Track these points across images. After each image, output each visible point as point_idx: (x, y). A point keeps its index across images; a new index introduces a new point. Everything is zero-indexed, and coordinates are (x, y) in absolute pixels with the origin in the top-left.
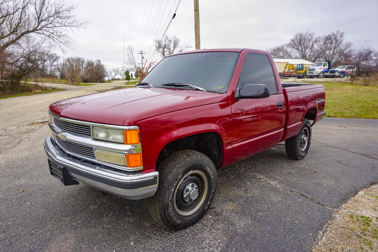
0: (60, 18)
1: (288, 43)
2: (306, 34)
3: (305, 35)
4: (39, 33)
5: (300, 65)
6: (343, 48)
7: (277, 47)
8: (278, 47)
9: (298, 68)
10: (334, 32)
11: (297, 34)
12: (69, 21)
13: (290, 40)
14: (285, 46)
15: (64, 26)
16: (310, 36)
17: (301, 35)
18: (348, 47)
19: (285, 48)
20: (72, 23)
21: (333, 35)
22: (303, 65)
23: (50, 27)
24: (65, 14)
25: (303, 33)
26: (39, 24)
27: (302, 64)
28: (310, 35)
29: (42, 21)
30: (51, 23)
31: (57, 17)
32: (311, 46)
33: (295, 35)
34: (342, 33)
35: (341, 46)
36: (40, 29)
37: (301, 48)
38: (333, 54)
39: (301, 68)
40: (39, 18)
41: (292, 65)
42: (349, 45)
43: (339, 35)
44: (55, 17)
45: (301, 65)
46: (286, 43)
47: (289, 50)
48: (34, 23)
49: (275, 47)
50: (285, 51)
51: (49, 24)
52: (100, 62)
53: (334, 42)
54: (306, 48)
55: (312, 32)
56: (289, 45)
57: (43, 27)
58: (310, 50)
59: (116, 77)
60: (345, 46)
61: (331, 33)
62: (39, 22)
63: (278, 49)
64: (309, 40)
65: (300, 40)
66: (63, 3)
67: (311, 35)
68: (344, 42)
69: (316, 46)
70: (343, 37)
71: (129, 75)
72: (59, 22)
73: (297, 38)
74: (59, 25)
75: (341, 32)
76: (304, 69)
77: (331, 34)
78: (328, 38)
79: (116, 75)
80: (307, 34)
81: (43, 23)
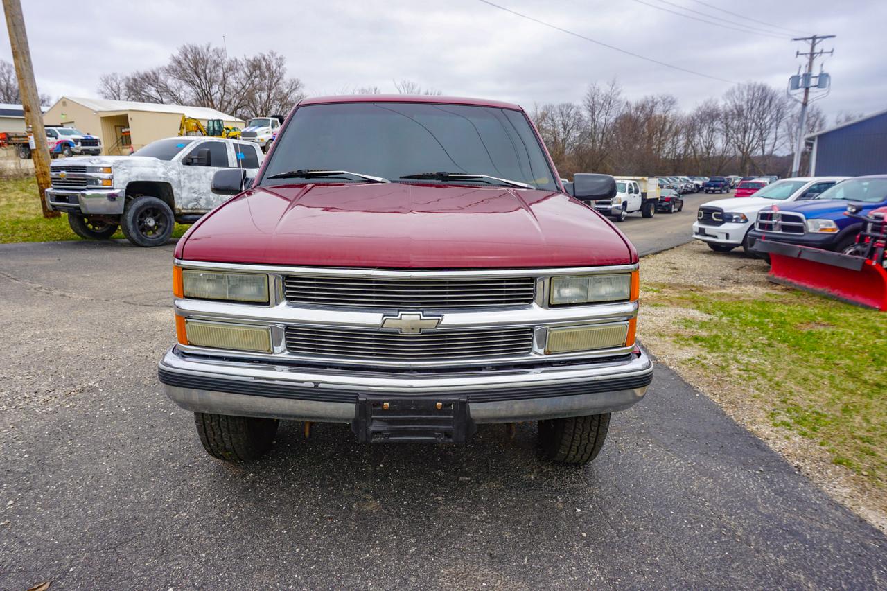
1: (167, 66)
2: (207, 50)
3: (205, 51)
5: (213, 121)
6: (287, 90)
7: (142, 72)
8: (143, 74)
9: (212, 129)
10: (264, 53)
11: (184, 46)
13: (170, 58)
14: (160, 71)
16: (218, 55)
17: (195, 51)
18: (294, 89)
19: (162, 77)
21: (262, 59)
22: (221, 122)
25: (199, 47)
27: (219, 120)
28: (216, 52)
32: (222, 78)
33: (180, 48)
34: (281, 59)
35: (280, 86)
37: (198, 81)
38: (268, 100)
39: (216, 129)
41: (197, 121)
42: (296, 85)
43: (274, 62)
45: (215, 122)
46: (161, 66)
47: (172, 82)
49: (135, 72)
50: (161, 85)
53: (267, 75)
54: (211, 82)
55: (220, 47)
56: (170, 71)
58: (221, 89)
60: (290, 87)
61: (260, 53)
63: (143, 79)
64: (216, 65)
65: (196, 63)
67: (220, 53)
68: (287, 78)
69: (231, 81)
70: (284, 66)
73: (186, 56)
75: (278, 56)
76: (223, 131)
77: (259, 56)
78: (255, 66)
80: (210, 50)
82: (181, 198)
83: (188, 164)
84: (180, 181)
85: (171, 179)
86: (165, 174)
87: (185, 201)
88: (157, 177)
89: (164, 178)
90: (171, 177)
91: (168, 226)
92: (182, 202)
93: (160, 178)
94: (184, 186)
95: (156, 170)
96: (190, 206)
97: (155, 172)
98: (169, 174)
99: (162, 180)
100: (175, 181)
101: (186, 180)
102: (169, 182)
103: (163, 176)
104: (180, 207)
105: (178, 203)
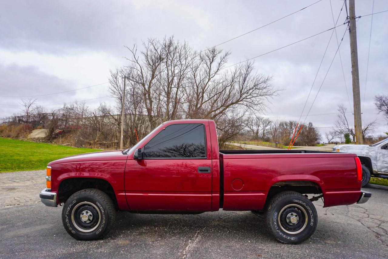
0: (259, 89)
4: (240, 104)
12: (264, 90)
15: (260, 96)
20: (267, 92)
23: (249, 98)
24: (262, 86)
26: (241, 97)
29: (243, 94)
30: (250, 95)
31: (256, 89)
36: (241, 101)
40: (241, 92)
44: (254, 90)
48: (238, 96)
51: (249, 95)
52: (312, 125)
57: (244, 99)
59: (334, 140)
62: (241, 95)
66: (261, 77)
71: (349, 139)
72: (256, 93)
74: (256, 95)
79: (333, 138)
81: (244, 96)
82: (377, 166)
83: (385, 149)
84: (377, 157)
85: (370, 156)
86: (367, 153)
87: (379, 168)
88: (362, 154)
89: (366, 155)
90: (370, 155)
91: (365, 178)
92: (377, 168)
93: (364, 155)
94: (379, 160)
95: (363, 151)
96: (383, 170)
97: (361, 152)
98: (370, 153)
99: (365, 156)
100: (373, 156)
101: (381, 157)
102: (369, 157)
103: (366, 154)
104: (376, 170)
105: (374, 168)
